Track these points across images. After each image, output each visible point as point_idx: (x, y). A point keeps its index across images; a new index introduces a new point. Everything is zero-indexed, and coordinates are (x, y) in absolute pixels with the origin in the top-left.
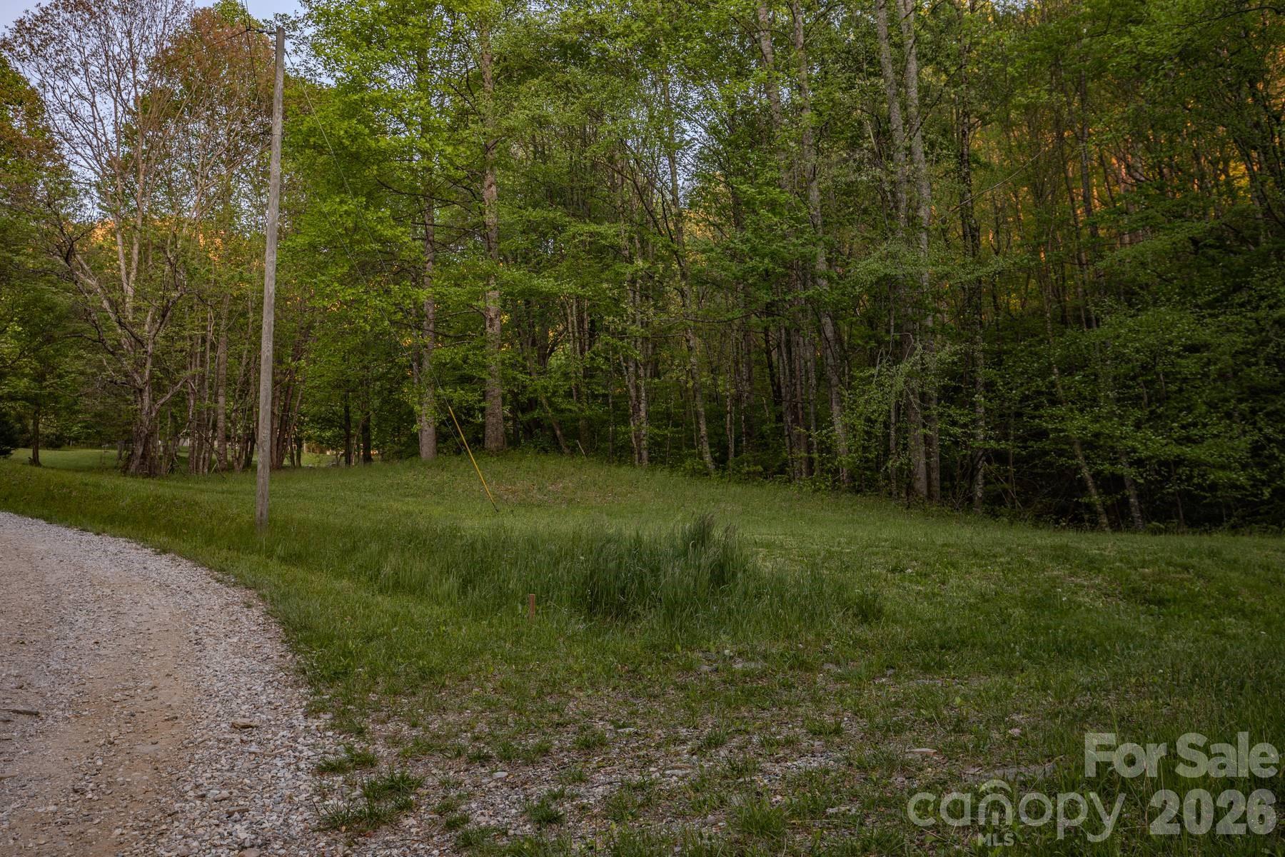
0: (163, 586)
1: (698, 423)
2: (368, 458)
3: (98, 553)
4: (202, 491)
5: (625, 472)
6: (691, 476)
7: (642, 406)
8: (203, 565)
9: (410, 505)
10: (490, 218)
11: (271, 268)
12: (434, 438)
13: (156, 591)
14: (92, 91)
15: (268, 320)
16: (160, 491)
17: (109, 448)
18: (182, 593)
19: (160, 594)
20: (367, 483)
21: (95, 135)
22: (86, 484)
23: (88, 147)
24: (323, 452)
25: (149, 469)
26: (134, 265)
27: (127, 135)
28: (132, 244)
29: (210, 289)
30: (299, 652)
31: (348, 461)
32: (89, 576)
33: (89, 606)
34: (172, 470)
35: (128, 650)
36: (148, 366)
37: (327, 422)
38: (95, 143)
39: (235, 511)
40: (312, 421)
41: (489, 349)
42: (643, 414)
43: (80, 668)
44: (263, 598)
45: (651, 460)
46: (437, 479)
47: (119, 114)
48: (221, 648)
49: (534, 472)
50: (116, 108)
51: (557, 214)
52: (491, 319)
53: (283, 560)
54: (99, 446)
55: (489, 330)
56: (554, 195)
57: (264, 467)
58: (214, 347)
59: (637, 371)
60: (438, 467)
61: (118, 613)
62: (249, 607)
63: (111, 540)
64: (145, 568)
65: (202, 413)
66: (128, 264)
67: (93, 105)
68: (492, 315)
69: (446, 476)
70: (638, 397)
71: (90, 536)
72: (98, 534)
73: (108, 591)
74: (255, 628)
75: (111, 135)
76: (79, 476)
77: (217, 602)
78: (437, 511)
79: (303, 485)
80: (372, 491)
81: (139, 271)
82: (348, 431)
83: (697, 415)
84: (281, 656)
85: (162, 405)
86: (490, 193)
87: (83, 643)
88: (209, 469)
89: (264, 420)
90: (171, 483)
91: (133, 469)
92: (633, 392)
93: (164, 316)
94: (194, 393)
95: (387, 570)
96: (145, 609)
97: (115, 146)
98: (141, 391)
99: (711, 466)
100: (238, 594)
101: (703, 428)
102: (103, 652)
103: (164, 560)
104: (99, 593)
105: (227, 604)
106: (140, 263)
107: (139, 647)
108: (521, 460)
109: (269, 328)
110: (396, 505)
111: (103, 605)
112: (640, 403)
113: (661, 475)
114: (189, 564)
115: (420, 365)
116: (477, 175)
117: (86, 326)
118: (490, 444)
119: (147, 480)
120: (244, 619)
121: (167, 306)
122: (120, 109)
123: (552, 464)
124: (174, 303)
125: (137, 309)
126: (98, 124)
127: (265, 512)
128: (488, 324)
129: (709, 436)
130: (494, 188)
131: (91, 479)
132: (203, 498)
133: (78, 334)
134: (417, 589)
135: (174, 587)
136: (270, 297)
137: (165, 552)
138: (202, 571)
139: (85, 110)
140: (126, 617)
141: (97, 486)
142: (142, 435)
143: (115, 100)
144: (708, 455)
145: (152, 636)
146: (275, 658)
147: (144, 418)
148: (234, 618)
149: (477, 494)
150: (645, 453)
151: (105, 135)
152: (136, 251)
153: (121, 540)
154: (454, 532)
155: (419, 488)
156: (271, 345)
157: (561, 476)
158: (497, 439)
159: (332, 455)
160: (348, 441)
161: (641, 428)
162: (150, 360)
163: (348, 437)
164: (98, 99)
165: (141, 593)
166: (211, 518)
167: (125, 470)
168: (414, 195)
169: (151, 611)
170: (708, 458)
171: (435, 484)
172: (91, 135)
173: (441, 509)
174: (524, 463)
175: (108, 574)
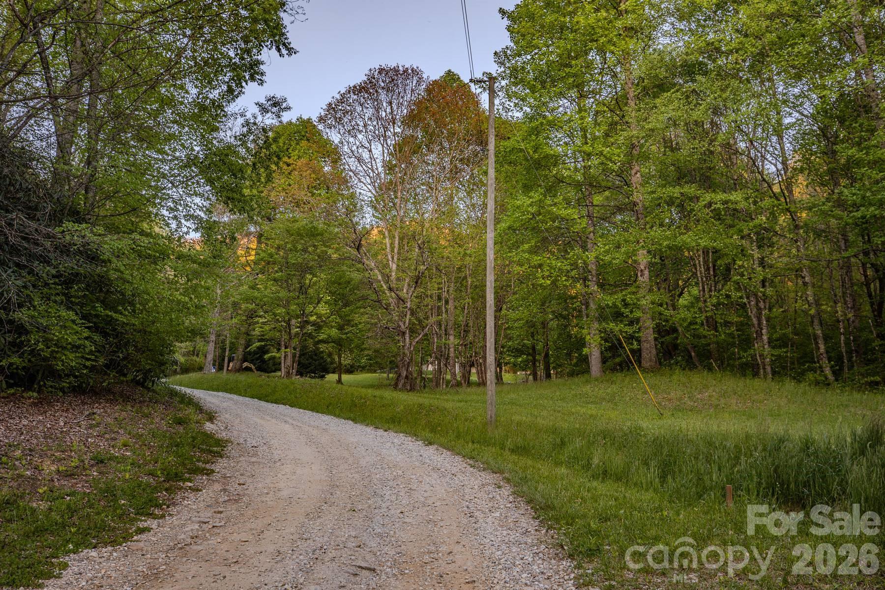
0: (436, 469)
1: (817, 343)
2: (548, 376)
3: (389, 444)
4: (447, 400)
5: (757, 383)
6: (816, 385)
7: (764, 331)
8: (458, 454)
9: (592, 410)
10: (637, 197)
11: (491, 242)
12: (600, 360)
13: (432, 473)
14: (370, 142)
15: (490, 279)
16: (421, 400)
17: (381, 373)
18: (450, 476)
19: (435, 476)
20: (558, 393)
21: (373, 170)
22: (375, 396)
23: (368, 177)
24: (515, 372)
25: (411, 387)
26: (396, 251)
27: (389, 168)
28: (394, 237)
29: (443, 263)
30: (550, 528)
31: (535, 379)
32: (386, 461)
33: (391, 483)
34: (425, 387)
35: (424, 519)
36: (408, 316)
37: (518, 352)
38: (371, 175)
39: (472, 415)
40: (508, 351)
41: (642, 292)
42: (765, 338)
43: (395, 532)
44: (508, 481)
45: (774, 373)
46: (609, 390)
47: (385, 155)
48: (489, 520)
49: (684, 384)
50: (383, 150)
51: (690, 189)
52: (642, 271)
53: (512, 451)
54: (375, 372)
55: (640, 278)
56: (682, 175)
57: (491, 383)
58: (447, 302)
59: (757, 304)
60: (607, 381)
61: (411, 489)
62: (499, 487)
63: (395, 435)
64: (421, 456)
65: (441, 347)
66: (392, 250)
67: (370, 151)
68: (642, 267)
69: (615, 388)
70: (760, 324)
71: (380, 432)
72: (386, 431)
73: (400, 472)
74: (509, 505)
75: (380, 169)
76: (370, 391)
77: (477, 483)
78: (613, 414)
79: (513, 396)
80: (563, 399)
81: (399, 253)
82: (534, 358)
83: (816, 338)
84: (536, 530)
85: (417, 342)
86: (636, 179)
87: (392, 512)
88: (447, 386)
89: (490, 349)
90: (425, 395)
91: (400, 386)
92: (755, 321)
93: (416, 283)
94: (437, 334)
95: (596, 461)
96: (427, 487)
97: (383, 176)
98: (404, 333)
99: (831, 377)
100: (488, 477)
101: (822, 348)
102: (407, 520)
103: (432, 449)
104: (395, 473)
105: (483, 485)
106: (399, 249)
107: (431, 517)
108: (671, 375)
109: (491, 285)
110: (583, 410)
111: (399, 483)
112: (762, 329)
113: (789, 385)
114: (448, 453)
115: (587, 307)
116: (627, 166)
117: (370, 292)
118: (646, 364)
119: (410, 393)
120: (498, 497)
121: (418, 276)
122: (386, 151)
123: (698, 378)
124: (423, 273)
125: (398, 279)
126: (373, 162)
127: (493, 416)
128: (639, 274)
129: (827, 352)
130: (638, 175)
131: (378, 393)
132: (449, 405)
133: (364, 298)
134: (621, 477)
135: (443, 470)
136: (491, 262)
137: (430, 444)
138: (458, 458)
139: (366, 155)
140: (416, 493)
141: (382, 398)
142: (406, 363)
143: (383, 146)
144: (828, 369)
145: (437, 509)
146: (533, 532)
147: (407, 352)
148: (491, 496)
149: (641, 401)
150: (769, 369)
151: (377, 169)
152: (397, 242)
153: (401, 435)
154: (637, 432)
155: (596, 397)
156: (493, 296)
157: (706, 387)
158: (651, 360)
159: (521, 374)
160: (534, 364)
161: (763, 349)
162: (409, 313)
163: (534, 361)
164: (373, 147)
165: (422, 474)
166: (456, 419)
167: (396, 386)
168: (578, 185)
169: (432, 488)
170: (828, 371)
171: (608, 394)
172: (370, 171)
173: (617, 413)
174: (675, 377)
175: (398, 460)
